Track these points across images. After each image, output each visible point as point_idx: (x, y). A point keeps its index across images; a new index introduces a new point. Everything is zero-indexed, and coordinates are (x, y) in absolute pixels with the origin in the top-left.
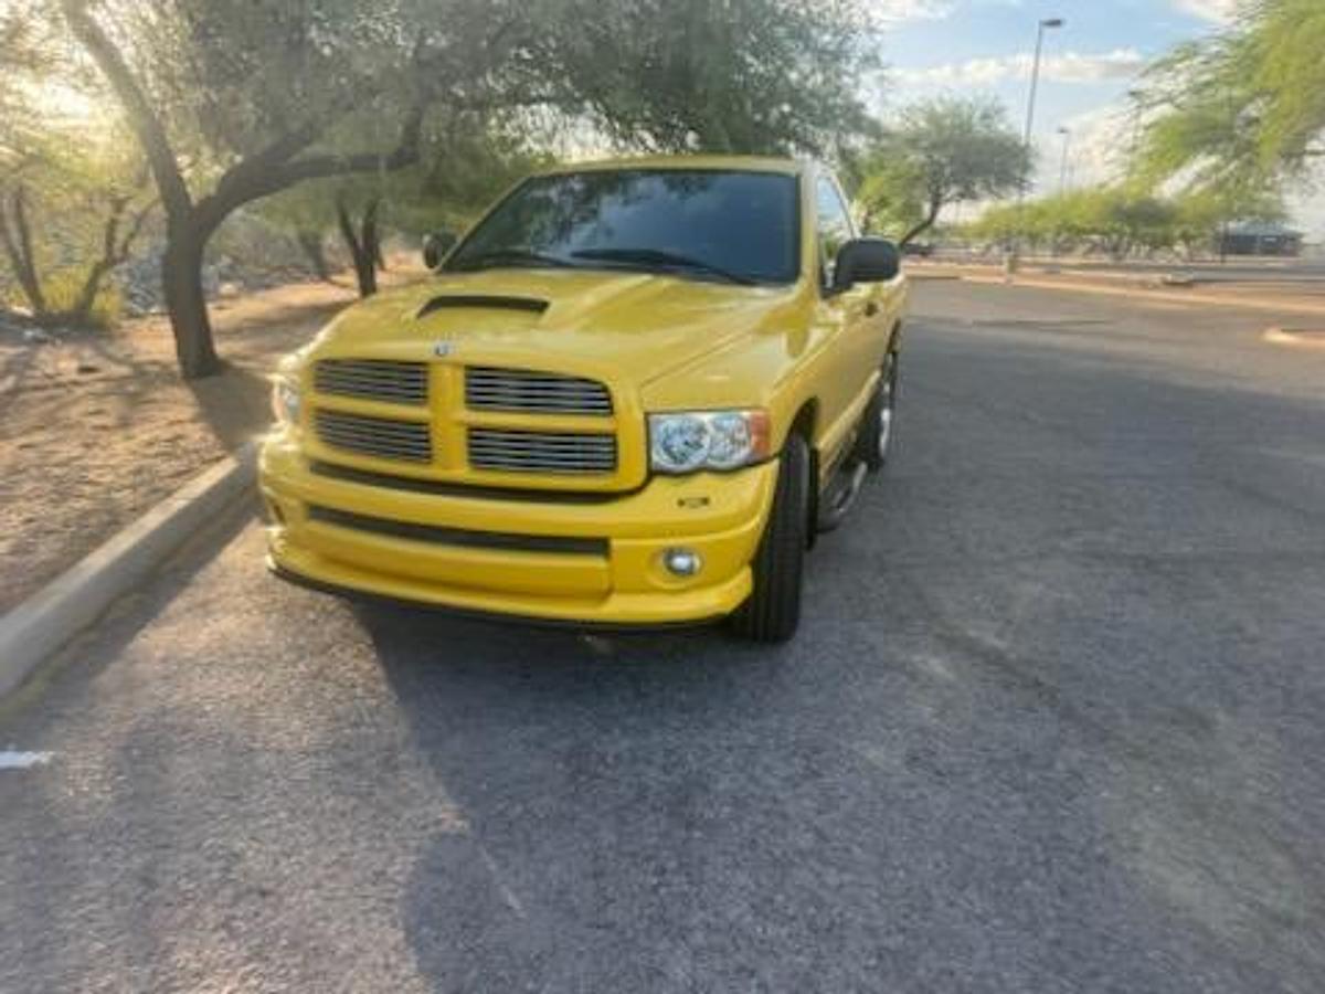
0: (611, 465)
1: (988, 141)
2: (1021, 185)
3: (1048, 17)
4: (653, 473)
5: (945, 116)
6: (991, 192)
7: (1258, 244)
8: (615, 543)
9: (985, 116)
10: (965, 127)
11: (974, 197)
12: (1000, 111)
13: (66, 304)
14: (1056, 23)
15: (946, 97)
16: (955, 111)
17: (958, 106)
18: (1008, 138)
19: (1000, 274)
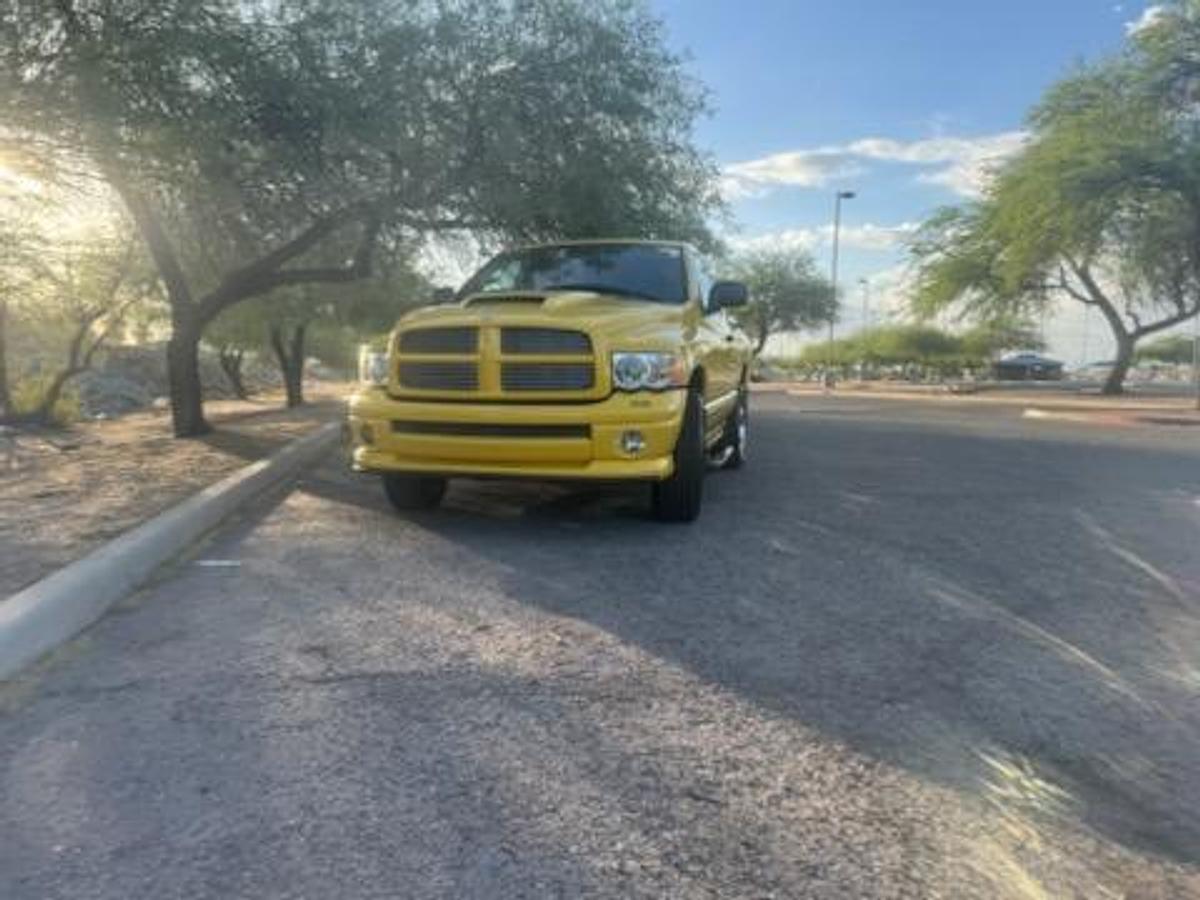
0: (590, 383)
1: (802, 284)
2: (831, 319)
3: (844, 190)
4: (615, 390)
5: (767, 265)
6: (808, 325)
7: (1028, 373)
8: (597, 429)
9: (799, 265)
10: (782, 274)
11: (795, 329)
12: (810, 261)
14: (848, 195)
15: (767, 251)
16: (775, 261)
17: (776, 257)
18: (816, 282)
19: (820, 389)
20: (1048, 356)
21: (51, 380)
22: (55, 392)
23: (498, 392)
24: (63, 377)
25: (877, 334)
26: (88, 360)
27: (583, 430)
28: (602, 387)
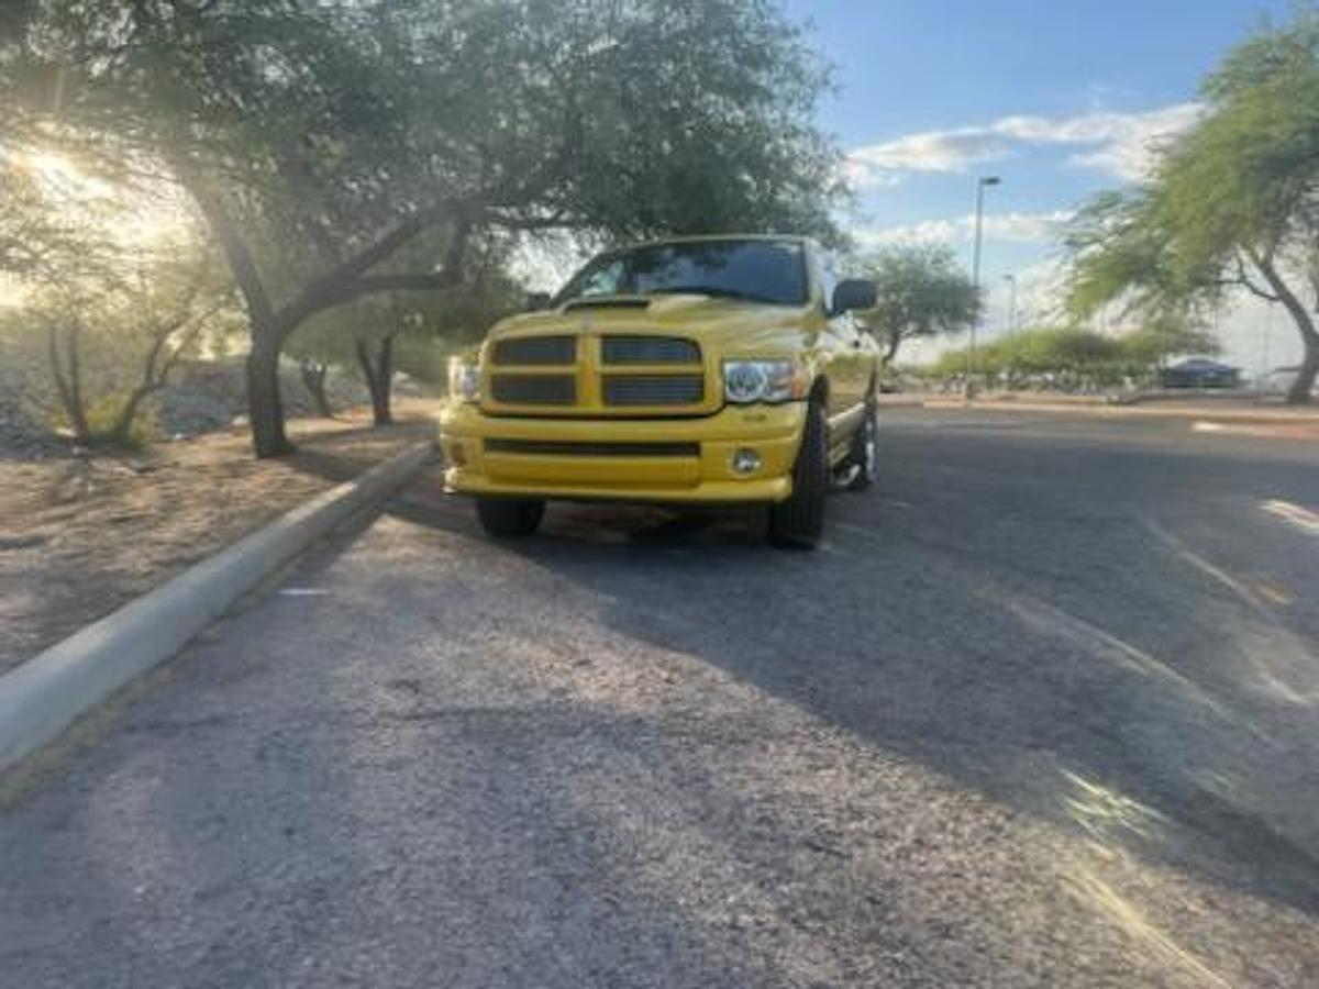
0: (699, 395)
1: (941, 282)
2: (973, 320)
3: (987, 176)
4: (727, 403)
5: (900, 261)
6: (946, 328)
7: (1199, 380)
8: (705, 446)
9: (936, 261)
10: (917, 271)
11: (932, 333)
12: (948, 256)
13: (105, 427)
14: (993, 181)
15: (900, 246)
16: (909, 256)
17: (910, 253)
18: (958, 280)
19: (960, 400)
20: (1224, 361)
21: (126, 398)
22: (130, 412)
23: (597, 407)
24: (139, 395)
25: (1026, 338)
26: (164, 375)
27: (691, 448)
28: (711, 402)
